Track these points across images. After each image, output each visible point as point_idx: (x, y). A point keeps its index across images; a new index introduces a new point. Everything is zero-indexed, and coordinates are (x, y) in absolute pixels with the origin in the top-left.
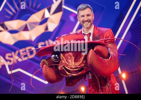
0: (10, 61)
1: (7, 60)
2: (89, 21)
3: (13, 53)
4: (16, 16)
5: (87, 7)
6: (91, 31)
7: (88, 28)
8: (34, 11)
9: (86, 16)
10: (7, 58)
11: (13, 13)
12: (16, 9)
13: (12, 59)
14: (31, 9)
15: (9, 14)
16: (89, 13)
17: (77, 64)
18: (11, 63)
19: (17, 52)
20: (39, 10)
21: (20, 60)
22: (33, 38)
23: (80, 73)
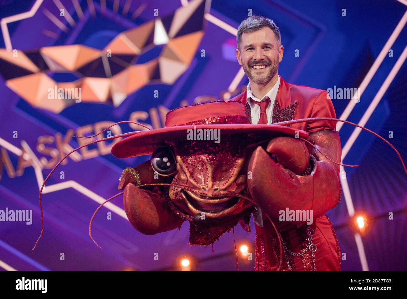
0: (49, 158)
1: (39, 156)
2: (266, 62)
3: (59, 136)
4: (75, 35)
5: (266, 24)
6: (272, 93)
7: (264, 83)
8: (126, 23)
9: (258, 48)
10: (41, 148)
11: (68, 25)
12: (75, 16)
13: (54, 153)
14: (118, 18)
15: (53, 27)
16: (267, 42)
17: (221, 186)
18: (51, 165)
19: (70, 134)
20: (140, 22)
21: (76, 156)
22: (118, 99)
23: (227, 211)
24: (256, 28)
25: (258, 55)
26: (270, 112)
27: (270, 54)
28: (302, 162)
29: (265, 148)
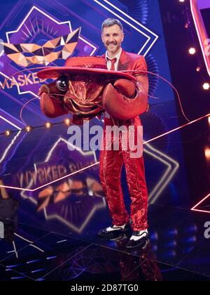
0: (22, 83)
1: (18, 82)
3: (25, 75)
4: (31, 41)
5: (116, 23)
6: (118, 56)
7: (114, 53)
8: (51, 37)
9: (111, 36)
10: (19, 79)
11: (30, 36)
12: (33, 33)
13: (24, 81)
14: (48, 35)
15: (25, 37)
16: (116, 32)
18: (23, 85)
19: (30, 75)
21: (31, 83)
23: (91, 112)
24: (110, 25)
25: (111, 39)
26: (116, 65)
27: (117, 38)
28: (132, 92)
29: (113, 84)
